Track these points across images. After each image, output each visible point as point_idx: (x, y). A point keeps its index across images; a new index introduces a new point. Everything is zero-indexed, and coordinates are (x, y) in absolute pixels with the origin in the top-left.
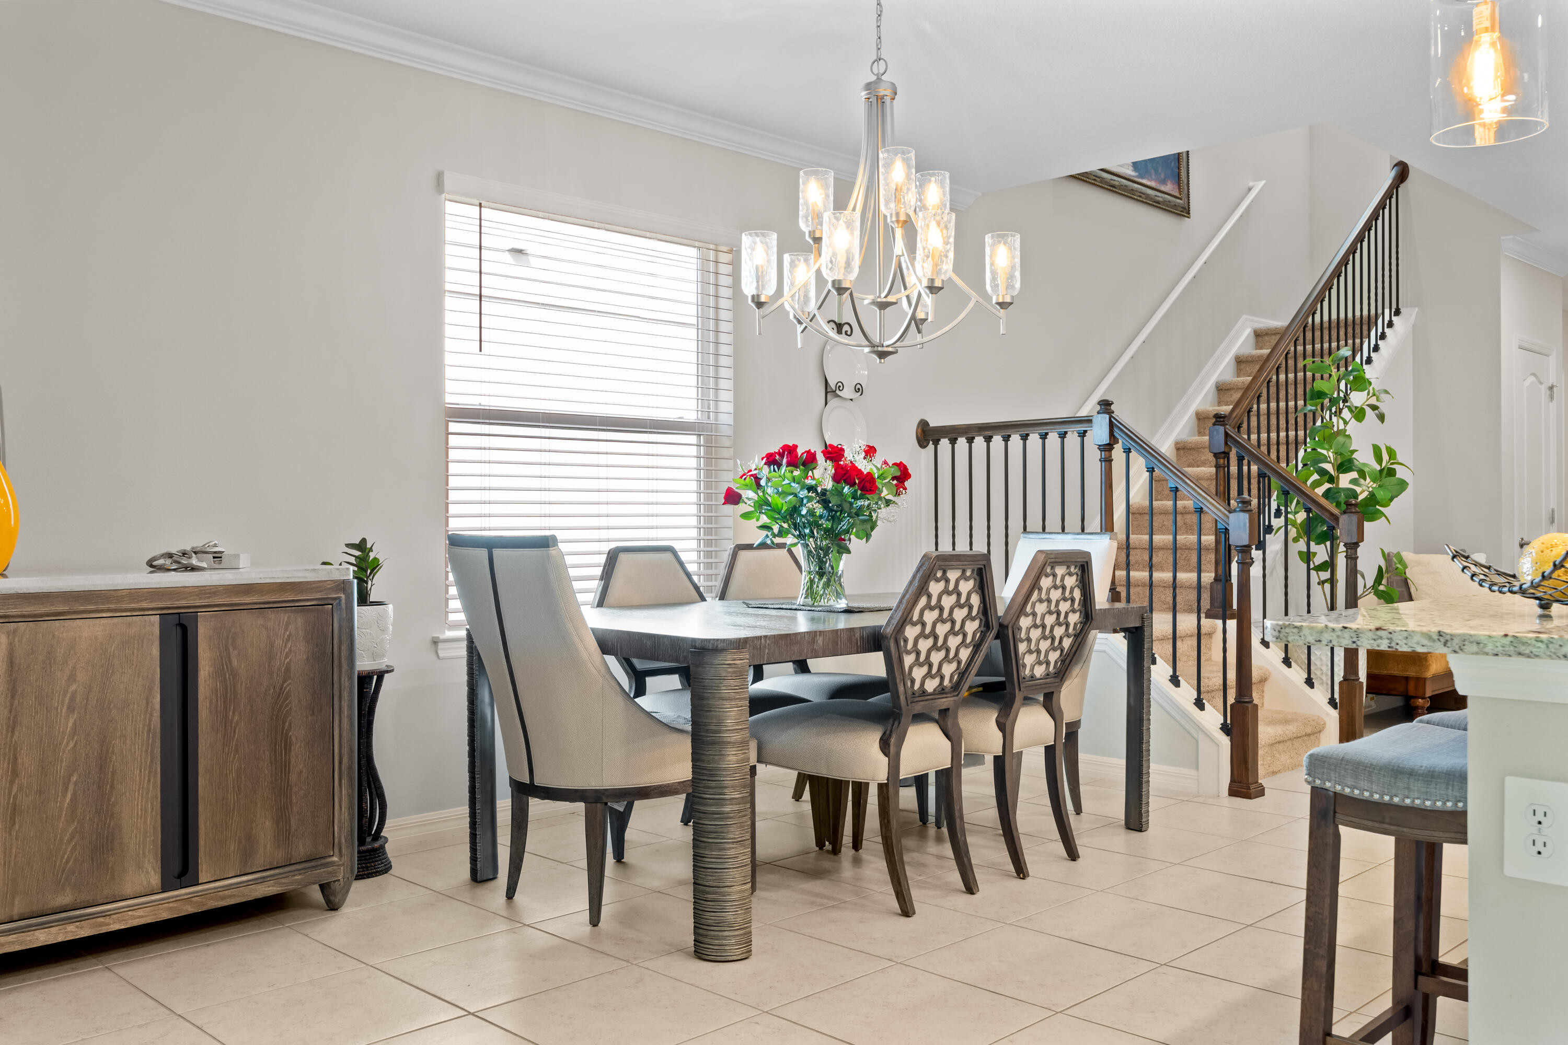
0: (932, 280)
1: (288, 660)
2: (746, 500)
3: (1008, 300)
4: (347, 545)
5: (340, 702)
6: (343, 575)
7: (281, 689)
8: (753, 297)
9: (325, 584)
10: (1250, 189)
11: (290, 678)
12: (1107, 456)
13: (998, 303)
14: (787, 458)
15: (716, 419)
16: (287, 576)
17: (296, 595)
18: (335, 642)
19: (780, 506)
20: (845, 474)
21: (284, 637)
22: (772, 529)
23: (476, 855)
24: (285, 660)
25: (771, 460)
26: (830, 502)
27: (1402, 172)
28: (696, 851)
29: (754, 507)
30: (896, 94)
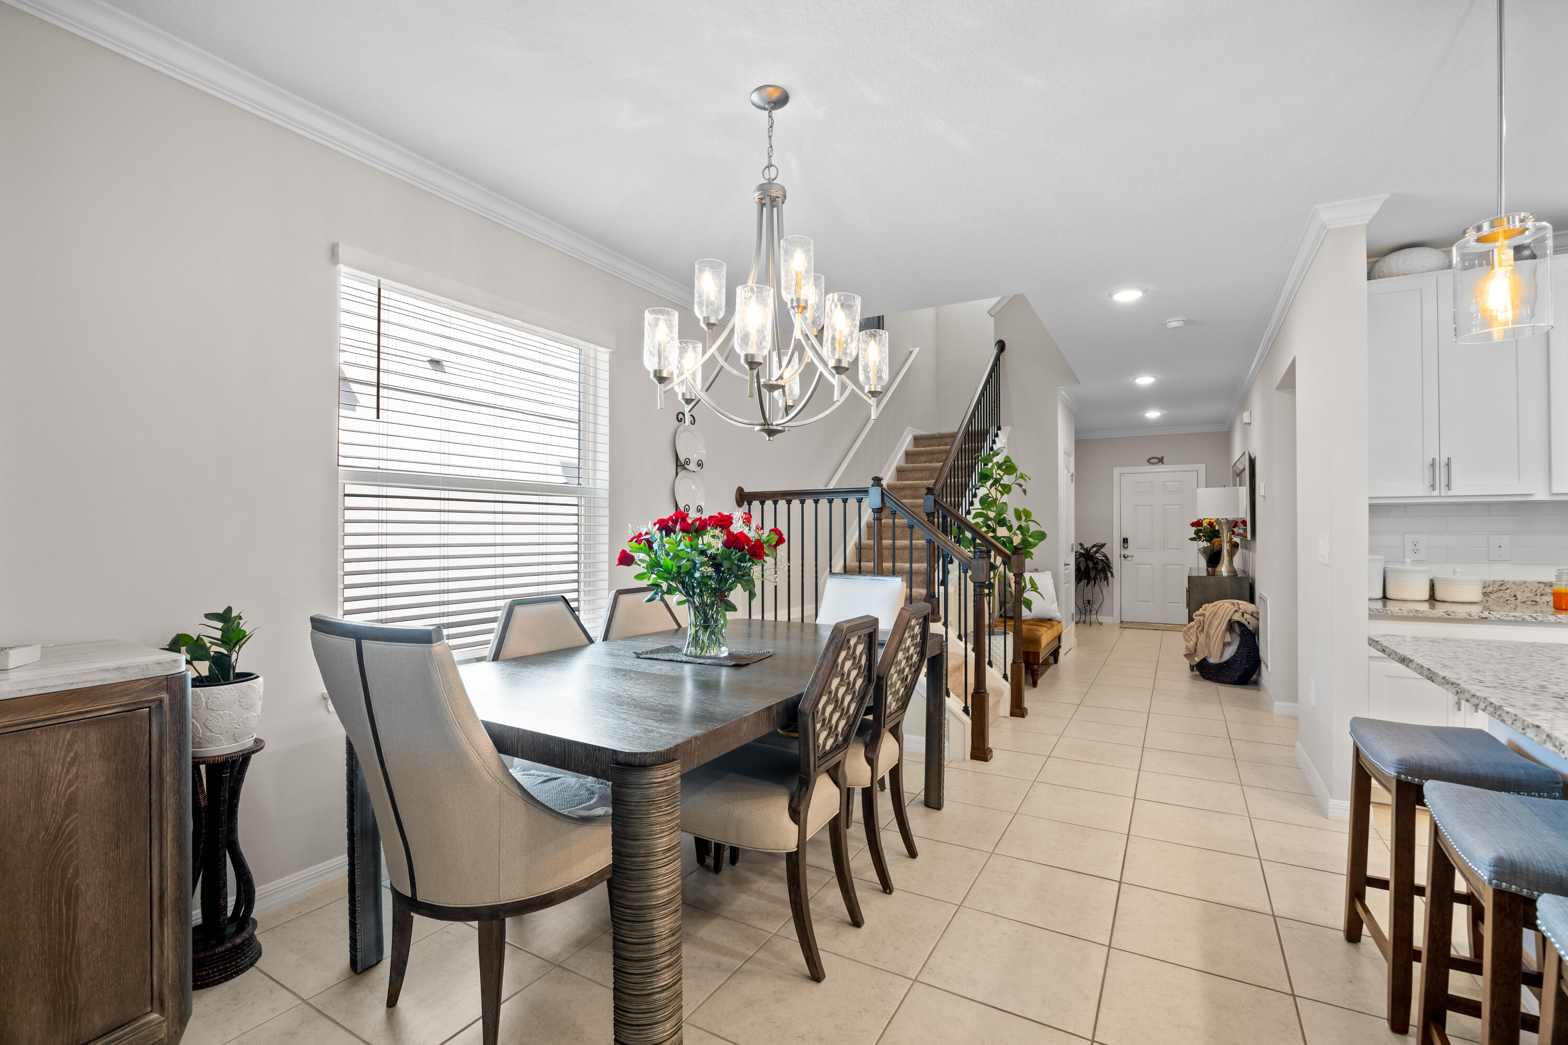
0: (839, 361)
1: (72, 789)
2: (639, 562)
3: (879, 389)
4: (208, 616)
5: (161, 825)
6: (168, 670)
7: (60, 828)
8: (655, 371)
9: (136, 685)
10: (911, 352)
11: (76, 811)
12: (879, 516)
13: (870, 392)
14: (680, 525)
15: (595, 484)
16: (71, 682)
17: (84, 705)
18: (154, 752)
19: (670, 567)
20: (735, 541)
21: (64, 760)
22: (661, 587)
23: (356, 945)
24: (66, 789)
25: (665, 527)
26: (722, 566)
27: (1001, 346)
28: (618, 1003)
29: (647, 568)
30: (785, 198)
